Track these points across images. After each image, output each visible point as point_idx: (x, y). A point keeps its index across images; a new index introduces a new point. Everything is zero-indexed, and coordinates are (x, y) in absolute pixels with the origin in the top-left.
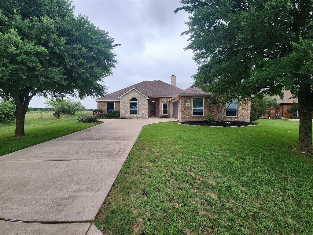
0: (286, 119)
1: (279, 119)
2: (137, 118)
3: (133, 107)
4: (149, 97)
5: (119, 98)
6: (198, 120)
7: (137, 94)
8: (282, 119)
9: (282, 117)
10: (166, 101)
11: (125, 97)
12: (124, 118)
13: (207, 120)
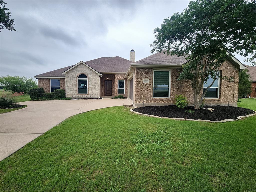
0: (253, 98)
1: (247, 98)
2: (86, 99)
3: (82, 85)
4: (101, 73)
5: (63, 74)
6: (162, 104)
7: (87, 69)
8: (249, 97)
9: (250, 96)
10: (122, 78)
11: (71, 73)
12: (69, 99)
13: (175, 103)
